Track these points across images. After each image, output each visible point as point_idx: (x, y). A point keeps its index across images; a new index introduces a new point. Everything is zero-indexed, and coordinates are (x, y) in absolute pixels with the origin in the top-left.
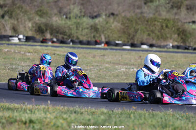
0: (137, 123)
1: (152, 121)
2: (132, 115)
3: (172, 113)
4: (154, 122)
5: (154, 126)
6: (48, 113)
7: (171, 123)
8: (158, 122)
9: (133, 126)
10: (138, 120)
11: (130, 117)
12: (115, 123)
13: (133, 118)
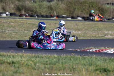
0: (75, 63)
1: (83, 62)
2: (72, 58)
3: (95, 57)
4: (85, 62)
5: (85, 65)
6: (23, 58)
7: (95, 63)
8: (87, 62)
9: (73, 65)
10: (75, 61)
11: (70, 60)
12: (62, 63)
13: (72, 60)
